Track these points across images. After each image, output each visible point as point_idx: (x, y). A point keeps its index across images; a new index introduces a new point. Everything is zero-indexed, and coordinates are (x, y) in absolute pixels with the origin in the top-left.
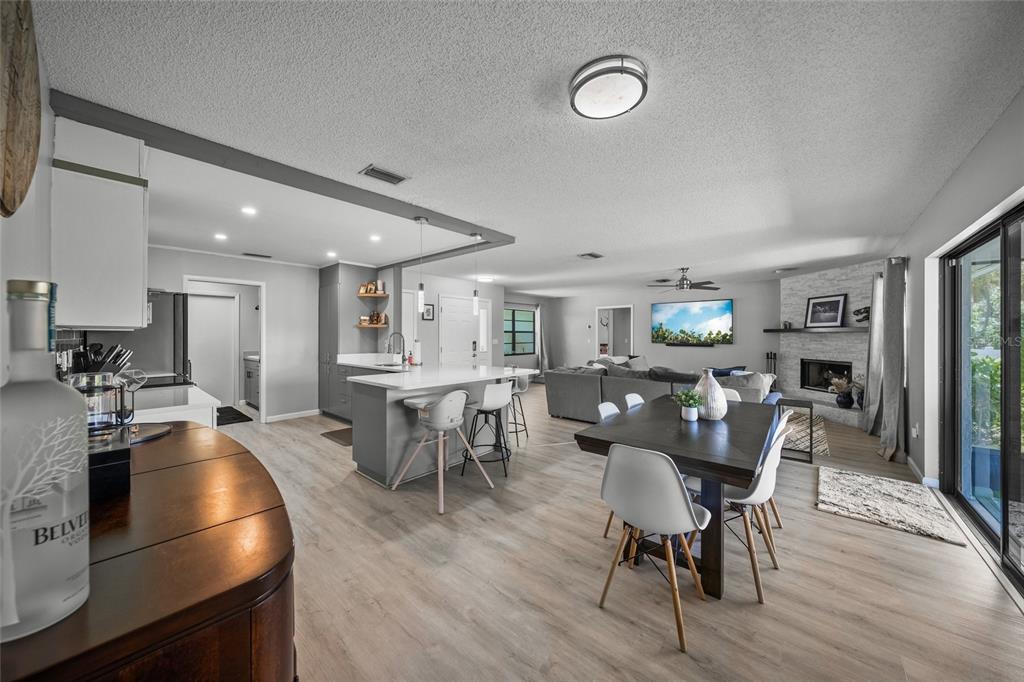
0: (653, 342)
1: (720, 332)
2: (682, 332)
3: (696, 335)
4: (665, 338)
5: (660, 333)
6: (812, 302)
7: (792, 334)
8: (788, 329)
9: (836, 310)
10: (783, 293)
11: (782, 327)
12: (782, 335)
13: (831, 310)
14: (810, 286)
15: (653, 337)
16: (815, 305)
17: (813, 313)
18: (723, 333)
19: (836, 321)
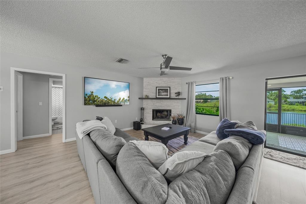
0: (85, 104)
1: (124, 98)
2: (105, 97)
3: (113, 100)
4: (94, 101)
5: (92, 98)
6: (158, 88)
7: (149, 100)
8: (147, 98)
9: (167, 92)
10: (145, 84)
11: (144, 97)
12: (144, 100)
13: (165, 92)
14: (156, 82)
15: (85, 100)
16: (159, 90)
17: (159, 92)
18: (125, 99)
19: (168, 96)
